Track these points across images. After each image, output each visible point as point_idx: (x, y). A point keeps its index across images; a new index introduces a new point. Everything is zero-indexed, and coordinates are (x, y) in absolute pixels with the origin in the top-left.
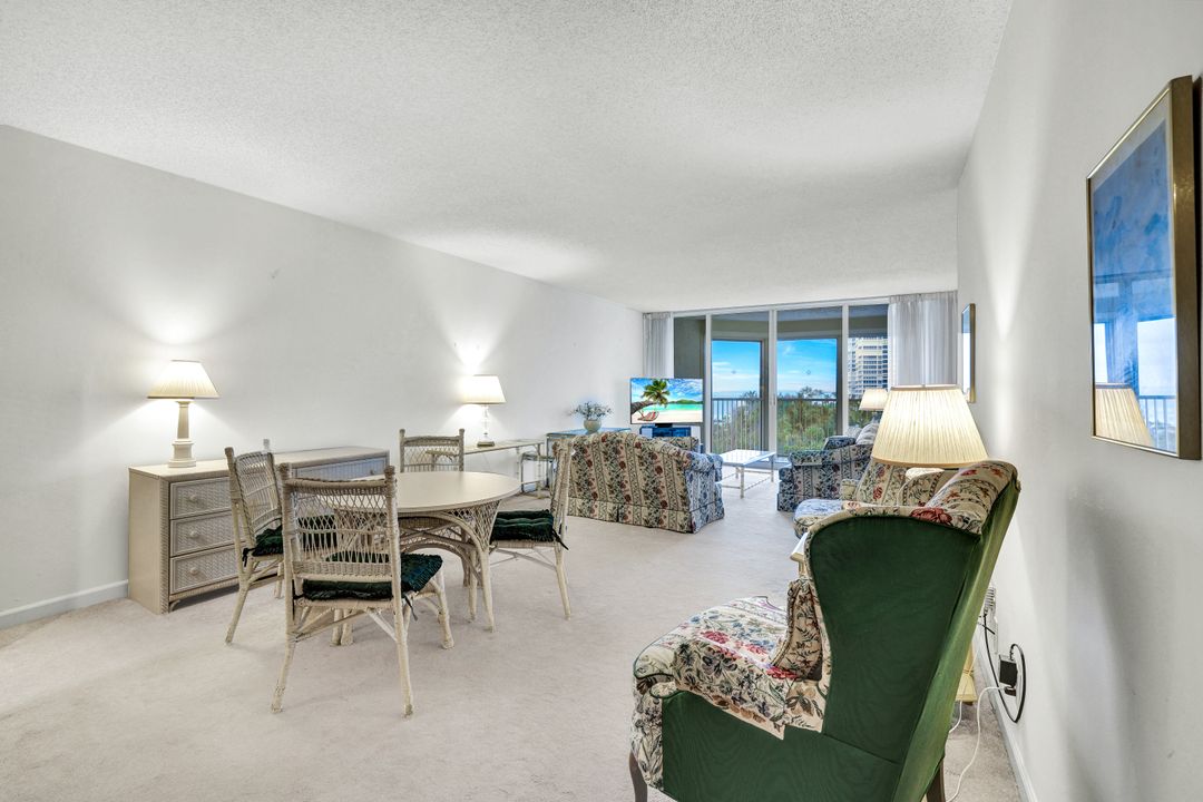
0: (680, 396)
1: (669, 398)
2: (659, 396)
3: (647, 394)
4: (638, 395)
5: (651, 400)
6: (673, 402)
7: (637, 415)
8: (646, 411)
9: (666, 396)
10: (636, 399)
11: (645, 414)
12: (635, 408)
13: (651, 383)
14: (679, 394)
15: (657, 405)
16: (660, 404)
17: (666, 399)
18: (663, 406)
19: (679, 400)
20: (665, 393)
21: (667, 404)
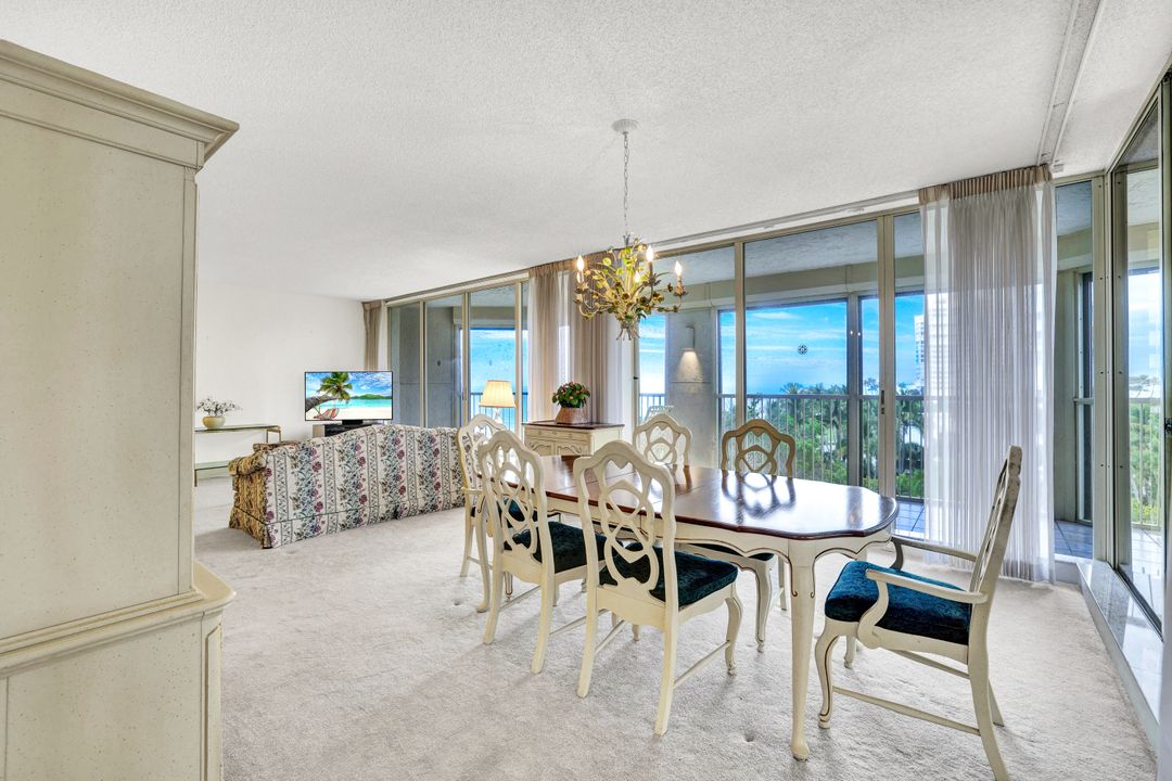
0: (365, 390)
1: (351, 393)
2: (339, 390)
3: (324, 388)
4: (314, 389)
5: (330, 395)
6: (356, 398)
7: (313, 413)
8: (323, 408)
9: (347, 390)
10: (311, 394)
11: (323, 411)
12: (311, 404)
13: (330, 375)
14: (364, 388)
15: (337, 401)
16: (341, 399)
17: (347, 394)
18: (344, 401)
19: (364, 394)
20: (347, 386)
21: (349, 399)
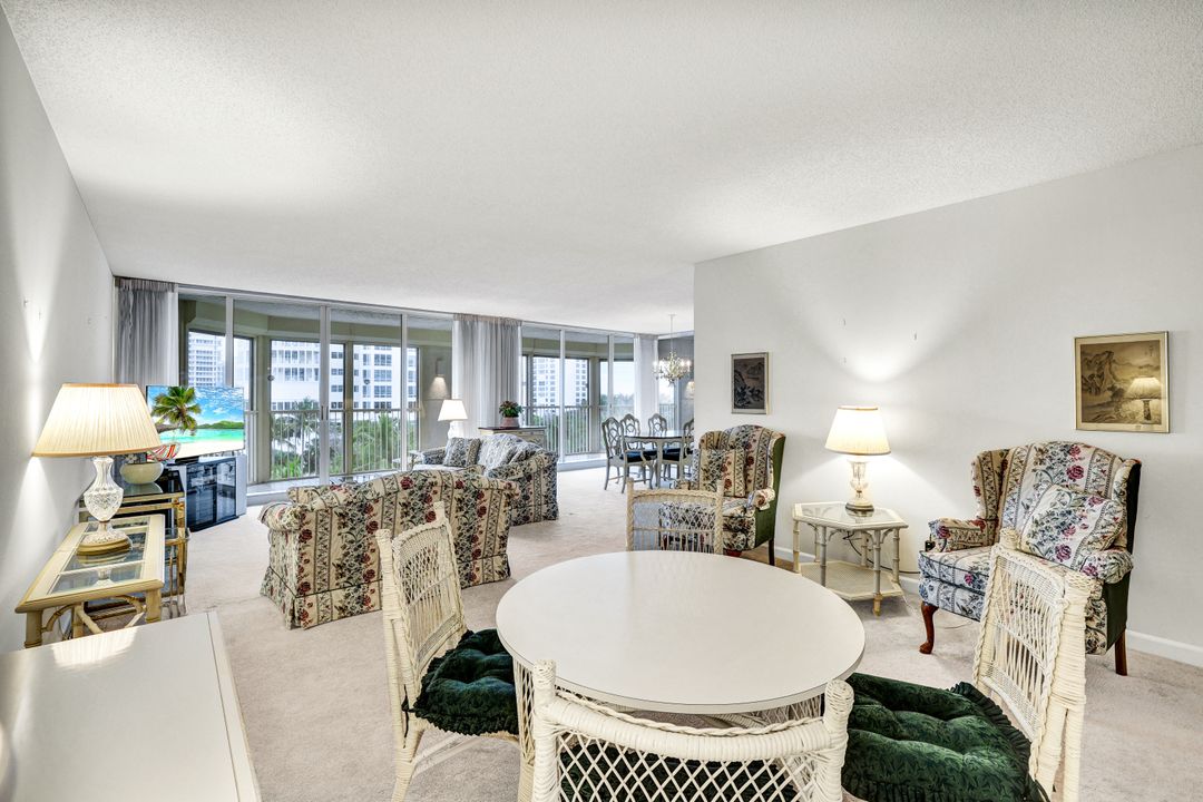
0: (220, 415)
1: (199, 419)
2: (180, 415)
5: (167, 422)
6: (206, 427)
9: (193, 415)
13: (166, 392)
14: (218, 411)
15: (178, 431)
16: (183, 429)
17: (192, 421)
18: (188, 432)
19: (218, 421)
20: (192, 409)
21: (195, 428)
